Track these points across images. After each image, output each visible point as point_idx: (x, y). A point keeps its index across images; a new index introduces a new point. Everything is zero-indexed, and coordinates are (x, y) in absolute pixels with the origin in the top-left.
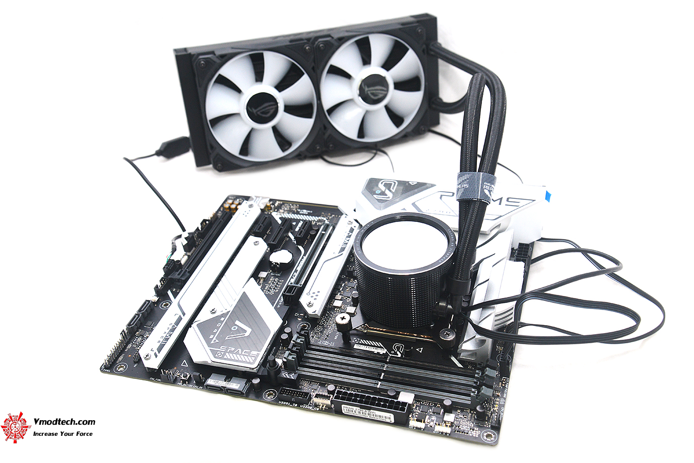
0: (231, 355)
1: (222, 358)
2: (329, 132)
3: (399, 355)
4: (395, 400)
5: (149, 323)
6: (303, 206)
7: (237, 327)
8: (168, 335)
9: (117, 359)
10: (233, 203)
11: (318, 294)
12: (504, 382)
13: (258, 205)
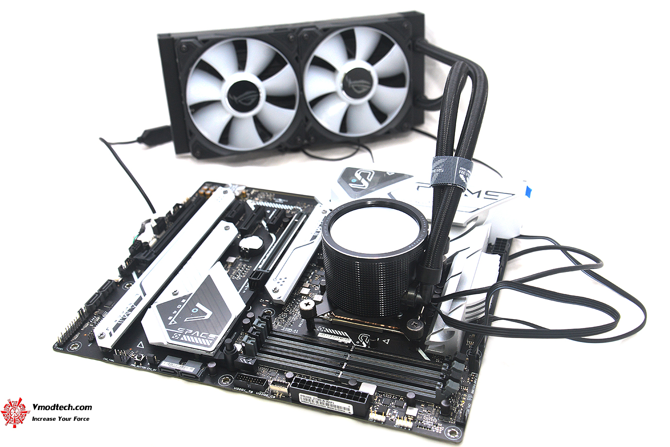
0: (188, 337)
1: (179, 340)
2: (310, 125)
3: (365, 346)
4: (356, 391)
5: (110, 303)
6: (279, 195)
7: (197, 310)
8: (125, 315)
9: (72, 337)
10: (208, 189)
11: (285, 280)
12: (472, 378)
13: (234, 192)
